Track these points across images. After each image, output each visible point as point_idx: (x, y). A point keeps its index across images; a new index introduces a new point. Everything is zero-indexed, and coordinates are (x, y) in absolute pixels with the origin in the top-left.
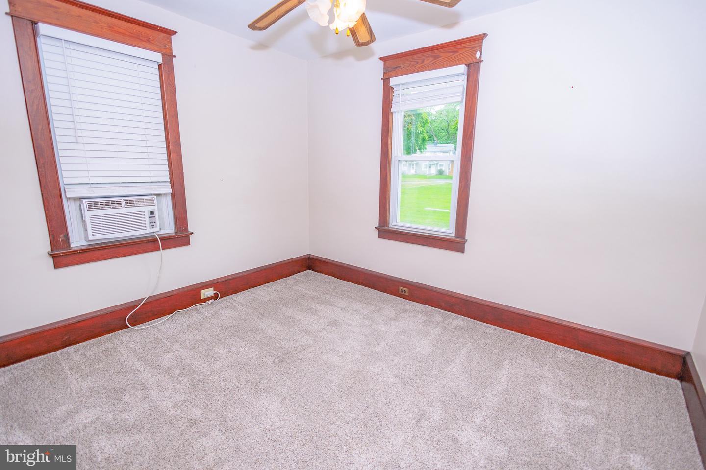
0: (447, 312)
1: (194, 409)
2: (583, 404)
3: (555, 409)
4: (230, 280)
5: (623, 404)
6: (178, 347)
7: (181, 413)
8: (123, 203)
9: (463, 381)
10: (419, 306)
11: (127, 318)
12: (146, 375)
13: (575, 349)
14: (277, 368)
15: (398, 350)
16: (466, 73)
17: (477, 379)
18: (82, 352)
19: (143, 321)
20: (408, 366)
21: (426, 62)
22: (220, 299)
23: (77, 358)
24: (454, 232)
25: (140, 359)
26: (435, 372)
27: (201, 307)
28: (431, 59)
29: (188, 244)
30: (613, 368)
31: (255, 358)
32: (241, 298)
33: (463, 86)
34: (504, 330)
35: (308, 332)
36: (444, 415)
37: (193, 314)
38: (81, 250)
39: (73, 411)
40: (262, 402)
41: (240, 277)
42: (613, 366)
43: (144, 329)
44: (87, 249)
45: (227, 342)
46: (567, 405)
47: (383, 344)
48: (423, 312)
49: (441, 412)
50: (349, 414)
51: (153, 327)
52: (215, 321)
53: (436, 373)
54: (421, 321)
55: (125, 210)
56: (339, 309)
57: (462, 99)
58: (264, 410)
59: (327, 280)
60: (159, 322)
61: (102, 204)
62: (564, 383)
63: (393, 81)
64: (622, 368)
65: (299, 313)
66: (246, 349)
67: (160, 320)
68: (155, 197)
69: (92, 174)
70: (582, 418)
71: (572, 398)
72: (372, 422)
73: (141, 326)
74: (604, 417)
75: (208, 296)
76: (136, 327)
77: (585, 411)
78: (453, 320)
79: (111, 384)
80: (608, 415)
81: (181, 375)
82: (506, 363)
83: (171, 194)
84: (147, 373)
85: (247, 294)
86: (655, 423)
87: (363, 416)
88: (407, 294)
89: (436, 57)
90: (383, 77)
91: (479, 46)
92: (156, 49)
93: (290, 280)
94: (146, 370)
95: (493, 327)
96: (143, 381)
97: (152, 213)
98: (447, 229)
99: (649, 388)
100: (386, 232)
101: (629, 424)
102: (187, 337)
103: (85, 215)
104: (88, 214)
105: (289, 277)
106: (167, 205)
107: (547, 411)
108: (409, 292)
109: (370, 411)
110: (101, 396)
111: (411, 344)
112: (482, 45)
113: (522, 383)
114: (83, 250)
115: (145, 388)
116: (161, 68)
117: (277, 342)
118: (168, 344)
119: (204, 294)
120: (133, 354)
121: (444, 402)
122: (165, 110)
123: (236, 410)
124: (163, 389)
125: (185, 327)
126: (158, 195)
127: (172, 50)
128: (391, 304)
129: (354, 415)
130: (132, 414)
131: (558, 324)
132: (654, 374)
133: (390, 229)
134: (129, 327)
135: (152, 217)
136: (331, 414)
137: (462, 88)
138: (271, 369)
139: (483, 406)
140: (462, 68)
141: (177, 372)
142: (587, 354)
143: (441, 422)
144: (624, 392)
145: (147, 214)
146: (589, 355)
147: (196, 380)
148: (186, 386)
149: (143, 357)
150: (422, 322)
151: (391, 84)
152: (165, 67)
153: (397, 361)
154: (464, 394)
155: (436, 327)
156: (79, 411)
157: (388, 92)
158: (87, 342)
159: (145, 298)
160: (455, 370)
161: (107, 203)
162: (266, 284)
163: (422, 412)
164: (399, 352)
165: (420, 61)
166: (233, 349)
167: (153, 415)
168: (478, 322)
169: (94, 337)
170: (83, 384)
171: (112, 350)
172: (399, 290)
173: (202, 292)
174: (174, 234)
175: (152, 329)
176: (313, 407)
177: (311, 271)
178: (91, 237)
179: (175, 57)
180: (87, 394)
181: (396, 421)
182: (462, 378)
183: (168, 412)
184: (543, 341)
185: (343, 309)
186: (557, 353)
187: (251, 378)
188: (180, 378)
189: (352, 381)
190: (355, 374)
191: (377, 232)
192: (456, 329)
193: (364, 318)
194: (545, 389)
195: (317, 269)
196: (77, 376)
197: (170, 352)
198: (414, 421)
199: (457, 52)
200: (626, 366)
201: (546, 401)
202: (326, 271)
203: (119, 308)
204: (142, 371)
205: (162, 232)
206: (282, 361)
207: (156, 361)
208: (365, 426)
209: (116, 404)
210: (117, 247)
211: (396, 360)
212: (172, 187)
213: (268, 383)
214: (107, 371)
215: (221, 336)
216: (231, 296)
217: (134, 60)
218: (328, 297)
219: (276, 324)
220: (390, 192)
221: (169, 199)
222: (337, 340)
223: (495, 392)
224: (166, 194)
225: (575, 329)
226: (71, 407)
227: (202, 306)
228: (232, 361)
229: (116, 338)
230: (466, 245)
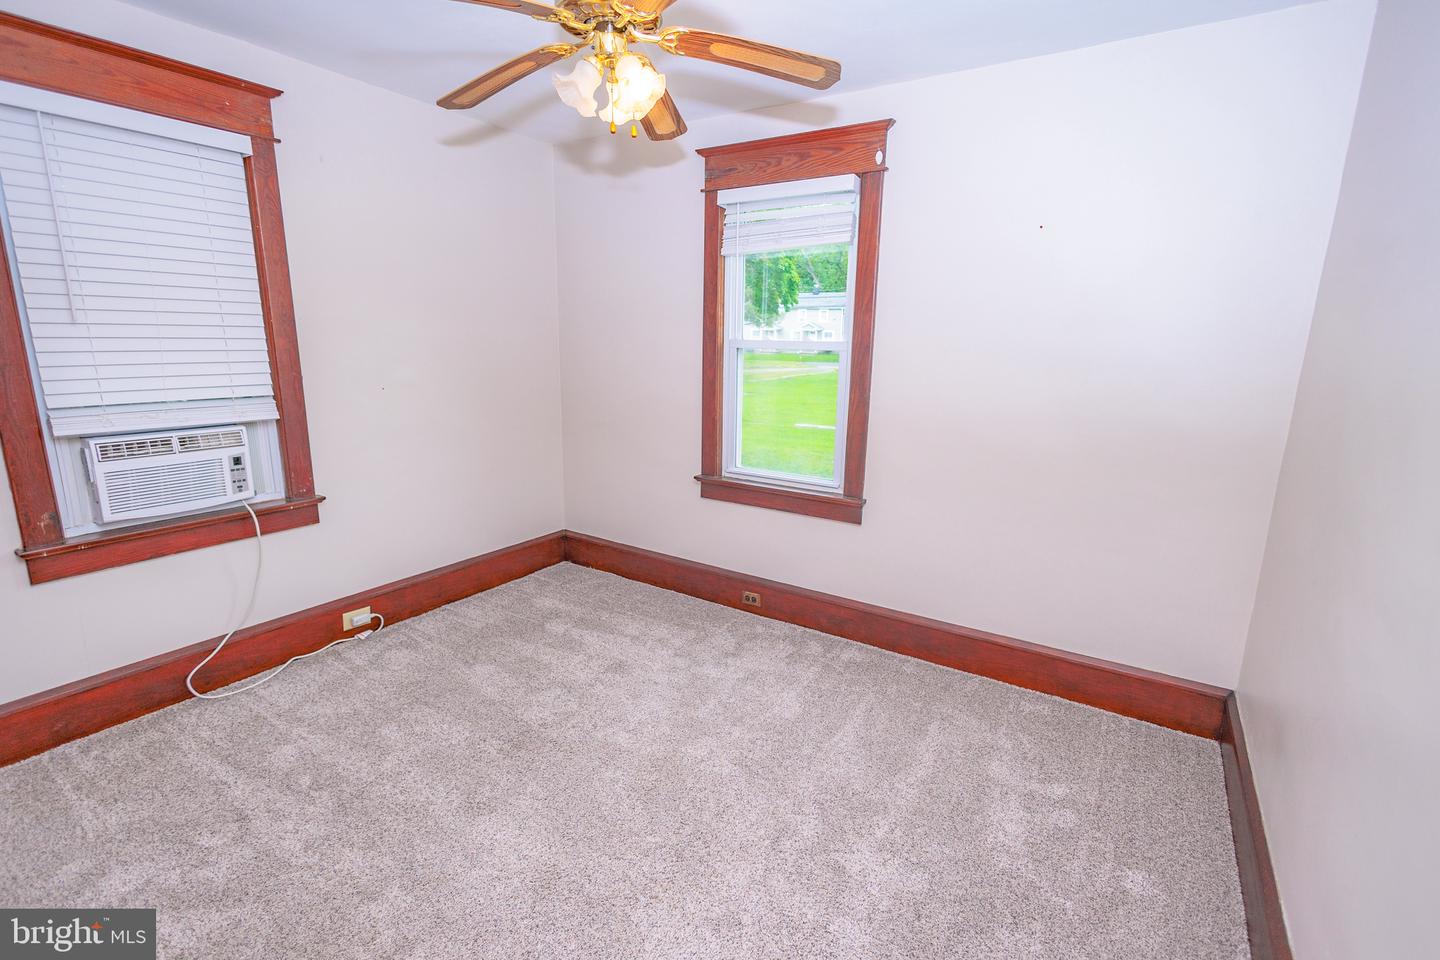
0: (833, 636)
1: (347, 850)
2: (1059, 790)
3: (1011, 804)
4: (405, 588)
5: (1124, 786)
6: (303, 731)
7: (321, 860)
8: (175, 443)
9: (857, 763)
10: (781, 627)
11: (190, 677)
12: (240, 790)
13: (1052, 694)
14: (508, 762)
15: (740, 714)
16: (858, 190)
17: (881, 759)
18: (96, 752)
19: (224, 682)
20: (759, 742)
21: (784, 164)
22: (385, 630)
23: (87, 765)
24: (842, 486)
25: (225, 760)
26: (807, 750)
27: (343, 646)
28: (794, 159)
29: (316, 520)
30: (1112, 725)
31: (463, 744)
32: (428, 624)
33: (854, 215)
34: (933, 664)
35: (568, 687)
36: (820, 826)
37: (330, 662)
38: (88, 544)
39: (95, 872)
40: (483, 827)
41: (423, 582)
42: (1113, 722)
43: (227, 698)
44: (97, 542)
45: (405, 715)
46: (1031, 795)
47: (712, 703)
48: (786, 637)
49: (817, 822)
50: (649, 838)
51: (248, 693)
52: (378, 674)
53: (810, 751)
54: (784, 655)
55: (179, 458)
56: (628, 640)
57: (852, 238)
58: (487, 843)
59: (601, 581)
60: (259, 682)
61: (129, 446)
62: (1030, 756)
63: (724, 197)
64: (1127, 723)
65: (548, 650)
66: (445, 727)
67: (260, 678)
68: (243, 428)
69: (105, 386)
70: (1055, 815)
71: (1042, 782)
72: (693, 849)
73: (220, 693)
74: (1091, 811)
75: (360, 624)
76: (209, 696)
77: (1062, 803)
78: (842, 650)
79: (168, 814)
80: (1099, 807)
81: (315, 786)
82: (933, 728)
83: (277, 421)
84: (241, 787)
85: (439, 617)
86: (1171, 816)
87: (674, 840)
88: (758, 604)
89: (803, 157)
90: (703, 188)
91: (882, 141)
92: (239, 126)
93: (528, 583)
94: (239, 782)
95: (914, 660)
96: (235, 804)
97: (237, 461)
98: (828, 480)
99: (1168, 755)
100: (716, 485)
101: (1131, 820)
102: (321, 711)
103: (93, 472)
104: (101, 470)
105: (526, 578)
106: (268, 443)
107: (999, 808)
108: (762, 600)
109: (688, 830)
110: (150, 840)
111: (764, 699)
112: (885, 140)
113: (960, 761)
114: (92, 543)
115: (242, 818)
116: (250, 164)
117: (505, 709)
118: (282, 726)
119: (352, 621)
120: (208, 751)
121: (823, 804)
122: (261, 250)
123: (432, 846)
124: (278, 816)
125: (314, 688)
126: (248, 424)
127: (271, 127)
128: (726, 624)
129: (658, 839)
130: (219, 868)
131: (1025, 651)
132: (1180, 733)
133: (724, 479)
134: (194, 696)
135: (238, 470)
136: (615, 840)
137: (851, 217)
138: (497, 763)
139: (890, 805)
140: (850, 181)
141: (306, 781)
142: (1072, 702)
143: (816, 840)
144: (1126, 767)
145: (227, 465)
146: (1076, 703)
147: (345, 796)
148: (327, 807)
149: (230, 755)
150: (787, 657)
151: (720, 202)
152: (259, 163)
153: (738, 734)
154: (858, 787)
155: (813, 665)
156: (107, 871)
157: (714, 218)
158: (106, 732)
159: (225, 636)
160: (843, 744)
161: (141, 445)
162: (479, 594)
163: (783, 826)
164: (742, 717)
165: (773, 161)
166: (417, 729)
167: (264, 868)
168: (887, 652)
169: (120, 721)
170: (108, 818)
171: (163, 746)
172: (741, 595)
173: (346, 616)
174: (284, 503)
175: (244, 699)
176: (580, 830)
177: (569, 564)
178: (108, 516)
179: (279, 141)
180: (119, 837)
181: (736, 845)
182: (854, 758)
183: (293, 860)
184: (1001, 683)
185: (634, 638)
186: (1023, 703)
187: (459, 784)
188: (312, 793)
189: (655, 776)
190: (661, 763)
191: (698, 487)
192: (847, 667)
193: (676, 655)
194: (997, 769)
195: (581, 560)
196: (92, 803)
197: (287, 742)
198: (767, 842)
199: (841, 149)
200: (1135, 720)
201: (998, 789)
202: (600, 563)
203: (171, 658)
204: (232, 783)
205: (259, 499)
206: (518, 747)
207: (259, 763)
208: (680, 857)
209: (184, 852)
210: (164, 534)
211: (736, 733)
212: (280, 408)
213: (492, 791)
214: (156, 787)
215: (392, 704)
216: (407, 621)
217: (193, 150)
218: (605, 616)
219: (503, 674)
220: (721, 409)
221: (273, 430)
222: (624, 699)
223: (911, 780)
224: (265, 422)
225: (1054, 659)
226: (88, 864)
227: (348, 644)
228: (418, 752)
229: (168, 721)
230: (864, 510)
